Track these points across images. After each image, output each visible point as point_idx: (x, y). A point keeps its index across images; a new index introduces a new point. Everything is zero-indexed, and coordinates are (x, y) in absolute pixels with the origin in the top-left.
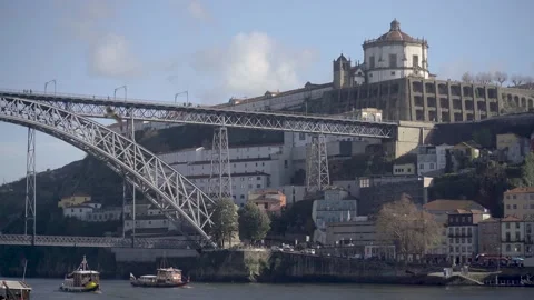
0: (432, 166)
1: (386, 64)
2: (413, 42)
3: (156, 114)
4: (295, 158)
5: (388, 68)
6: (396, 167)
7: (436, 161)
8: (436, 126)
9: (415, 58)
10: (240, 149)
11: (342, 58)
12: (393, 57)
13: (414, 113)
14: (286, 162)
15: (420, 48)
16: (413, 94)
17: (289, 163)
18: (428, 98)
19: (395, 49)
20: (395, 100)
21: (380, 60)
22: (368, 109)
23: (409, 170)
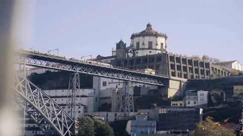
0: (195, 103)
1: (147, 46)
2: (161, 36)
3: (37, 63)
4: (101, 96)
5: (148, 49)
6: (172, 103)
7: (197, 100)
8: (188, 80)
9: (162, 44)
10: (64, 90)
11: (121, 42)
12: (150, 43)
13: (170, 73)
14: (96, 98)
15: (164, 39)
16: (170, 63)
17: (98, 99)
18: (177, 66)
19: (152, 39)
20: (159, 66)
21: (143, 44)
22: (149, 69)
23: (181, 105)
